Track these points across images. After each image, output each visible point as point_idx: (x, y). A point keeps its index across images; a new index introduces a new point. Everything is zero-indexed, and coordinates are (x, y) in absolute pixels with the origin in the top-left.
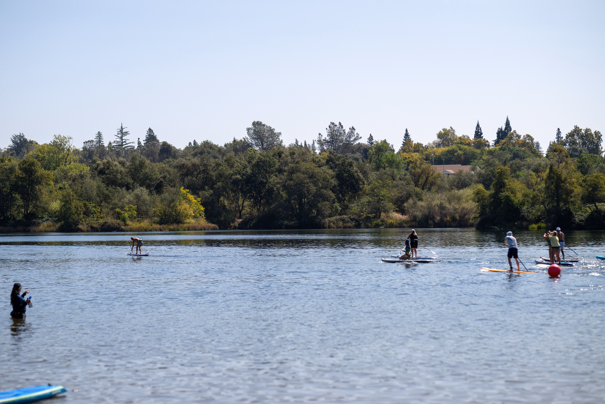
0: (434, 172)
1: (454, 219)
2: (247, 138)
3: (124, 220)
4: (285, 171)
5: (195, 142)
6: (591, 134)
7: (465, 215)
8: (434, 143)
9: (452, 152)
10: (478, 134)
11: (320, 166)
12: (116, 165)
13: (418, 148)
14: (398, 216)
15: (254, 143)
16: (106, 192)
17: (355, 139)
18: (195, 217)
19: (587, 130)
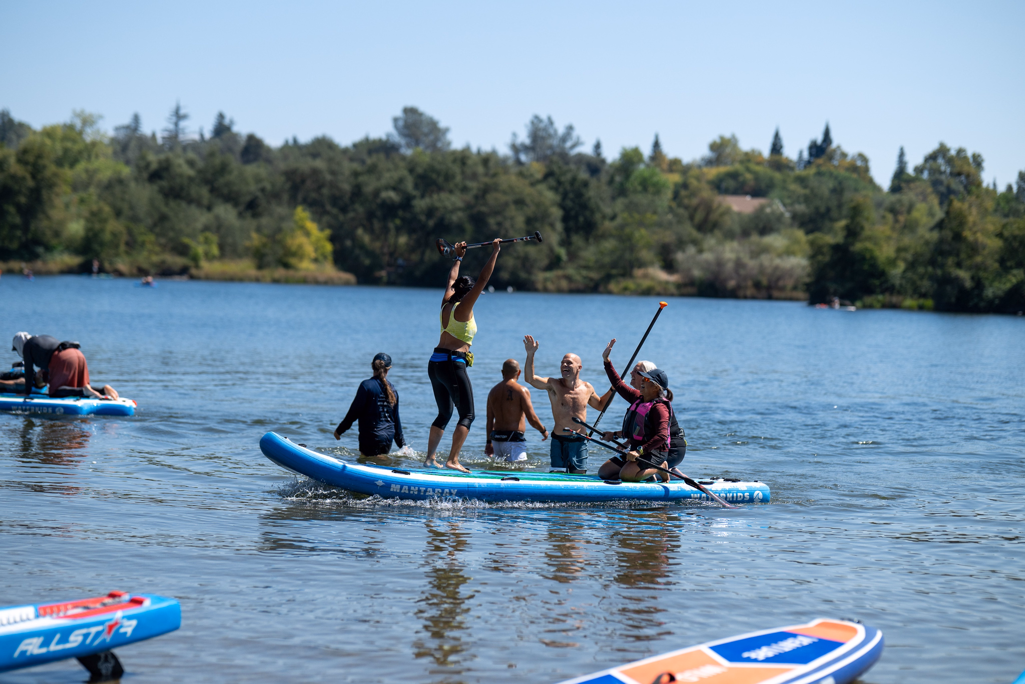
1: (757, 285)
3: (195, 259)
4: (471, 189)
5: (295, 141)
6: (966, 158)
8: (703, 159)
9: (734, 175)
10: (776, 148)
12: (180, 166)
13: (675, 165)
14: (663, 276)
15: (403, 142)
16: (164, 209)
17: (574, 146)
18: (316, 260)
19: (960, 151)
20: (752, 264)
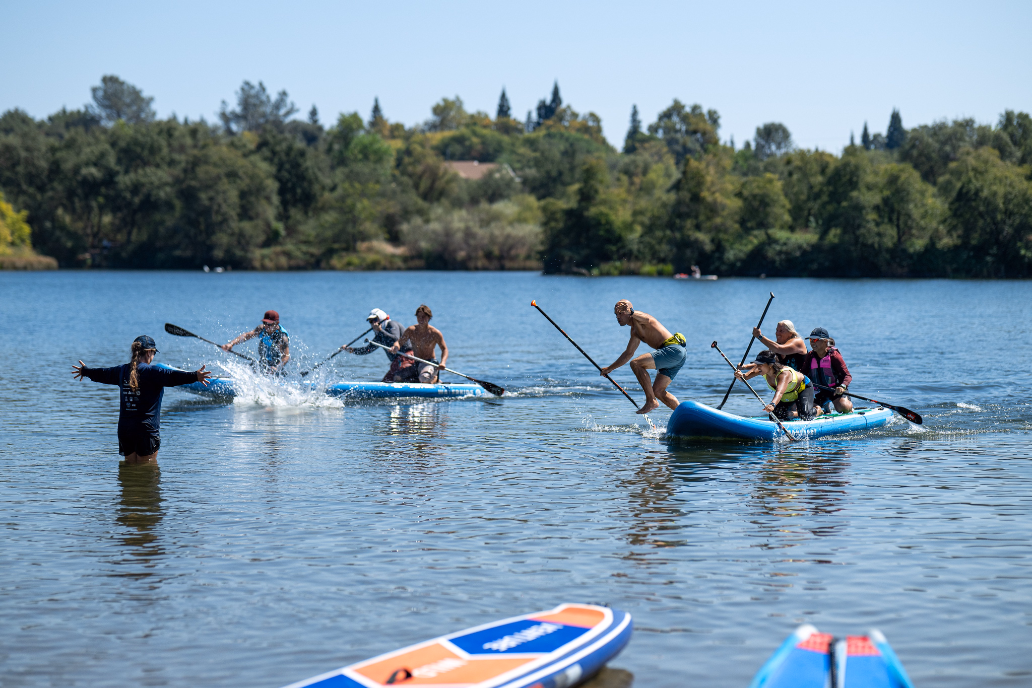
0: (446, 172)
1: (489, 256)
2: (92, 106)
4: (179, 163)
6: (701, 115)
7: (511, 248)
8: (426, 124)
9: (460, 140)
10: (503, 109)
11: (245, 155)
13: (396, 130)
14: (389, 249)
15: (103, 114)
17: (288, 113)
18: (13, 244)
19: (695, 108)
20: (481, 232)
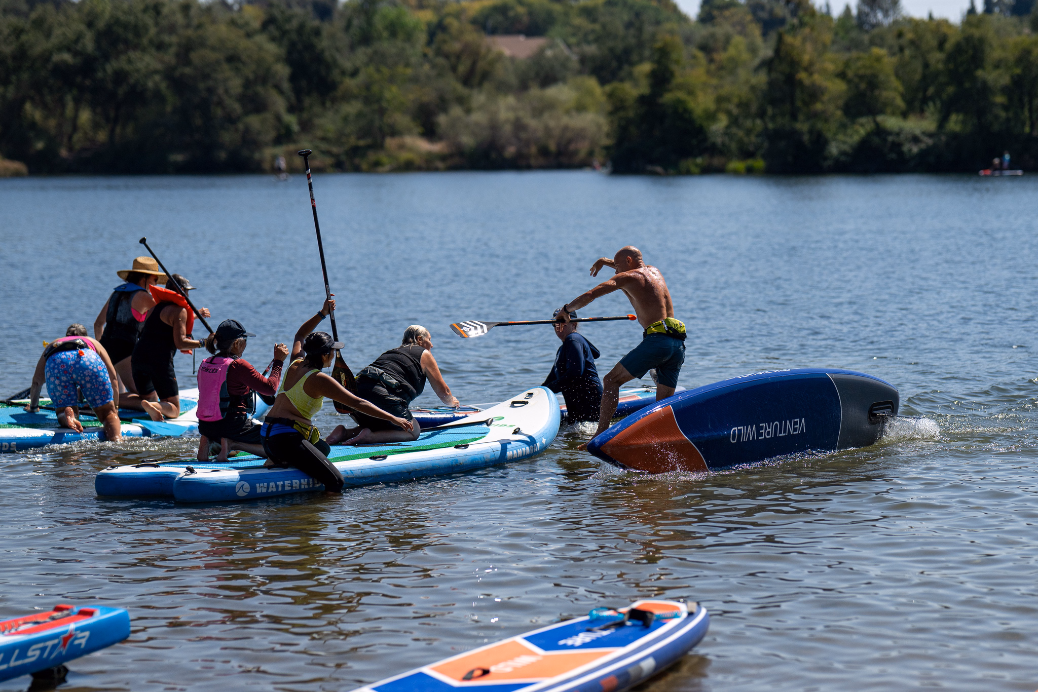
0: (489, 50)
1: (544, 151)
4: (170, 45)
9: (502, 10)
11: (249, 35)
14: (425, 146)
20: (532, 123)
